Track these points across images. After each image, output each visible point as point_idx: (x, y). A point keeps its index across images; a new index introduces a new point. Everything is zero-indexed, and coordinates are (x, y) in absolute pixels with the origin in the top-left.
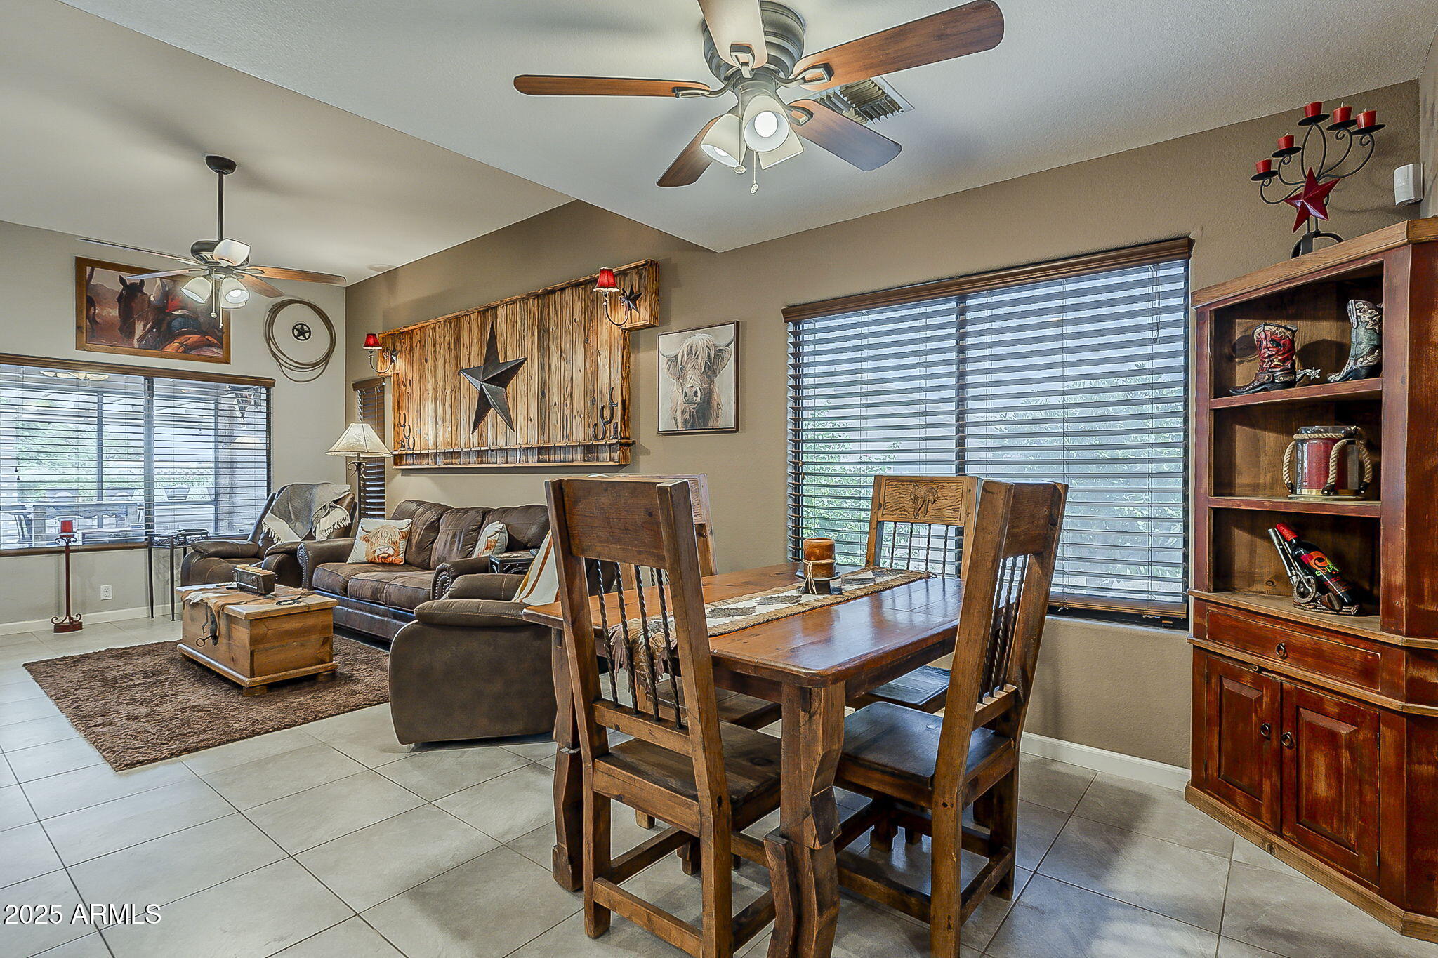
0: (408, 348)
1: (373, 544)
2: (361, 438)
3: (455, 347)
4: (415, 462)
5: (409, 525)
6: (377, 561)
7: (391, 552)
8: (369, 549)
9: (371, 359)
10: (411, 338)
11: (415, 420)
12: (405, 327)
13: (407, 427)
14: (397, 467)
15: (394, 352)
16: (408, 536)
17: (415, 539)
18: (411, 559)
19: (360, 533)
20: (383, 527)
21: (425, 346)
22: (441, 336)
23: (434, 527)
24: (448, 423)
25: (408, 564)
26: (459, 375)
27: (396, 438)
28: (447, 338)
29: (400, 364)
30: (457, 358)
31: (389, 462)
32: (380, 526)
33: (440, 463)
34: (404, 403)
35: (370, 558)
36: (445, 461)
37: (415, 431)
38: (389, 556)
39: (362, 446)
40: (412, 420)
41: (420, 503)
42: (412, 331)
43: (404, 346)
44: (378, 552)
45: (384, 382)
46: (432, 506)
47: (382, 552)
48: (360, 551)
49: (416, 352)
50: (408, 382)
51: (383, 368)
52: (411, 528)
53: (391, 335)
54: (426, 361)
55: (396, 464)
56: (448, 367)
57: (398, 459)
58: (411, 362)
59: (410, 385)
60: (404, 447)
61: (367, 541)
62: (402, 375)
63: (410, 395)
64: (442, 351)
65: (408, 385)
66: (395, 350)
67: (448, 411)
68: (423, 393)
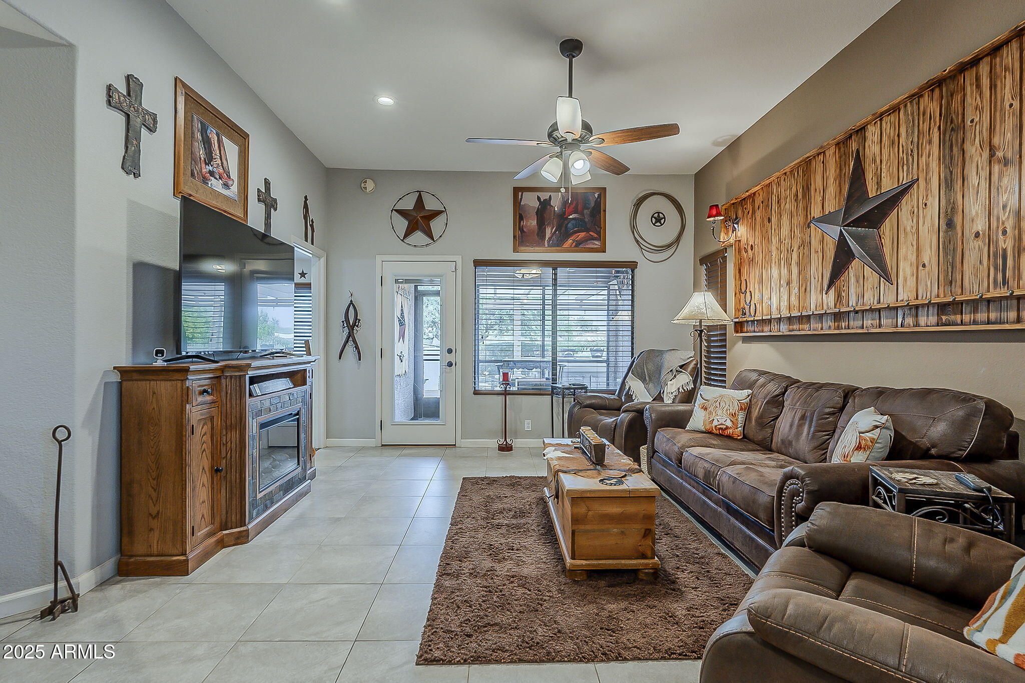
0: (751, 212)
1: (711, 413)
2: (702, 306)
3: (804, 196)
4: (756, 329)
5: (749, 396)
6: (715, 431)
7: (729, 424)
8: (707, 418)
9: (713, 229)
10: (754, 201)
11: (756, 286)
12: (747, 191)
13: (748, 294)
14: (738, 335)
15: (736, 220)
16: (748, 409)
17: (755, 413)
18: (751, 433)
19: (699, 401)
20: (722, 396)
21: (768, 206)
22: (789, 189)
23: (777, 402)
24: (795, 284)
25: (747, 441)
26: (809, 227)
27: (738, 306)
28: (794, 189)
29: (742, 231)
30: (807, 209)
31: (730, 330)
32: (718, 395)
33: (784, 329)
34: (744, 271)
35: (708, 427)
36: (791, 327)
37: (756, 297)
38: (727, 428)
39: (703, 313)
40: (754, 286)
41: (762, 373)
42: (754, 194)
43: (746, 212)
44: (715, 423)
45: (726, 252)
46: (774, 377)
47: (719, 423)
48: (698, 420)
49: (758, 214)
50: (749, 247)
51: (726, 238)
52: (750, 400)
53: (733, 204)
54: (769, 220)
55: (737, 332)
56: (795, 221)
57: (739, 326)
58: (753, 228)
59: (752, 250)
60: (745, 314)
61: (706, 409)
62: (744, 240)
63: (752, 261)
64: (788, 206)
65: (750, 251)
66: (737, 218)
67: (795, 270)
68: (766, 255)
